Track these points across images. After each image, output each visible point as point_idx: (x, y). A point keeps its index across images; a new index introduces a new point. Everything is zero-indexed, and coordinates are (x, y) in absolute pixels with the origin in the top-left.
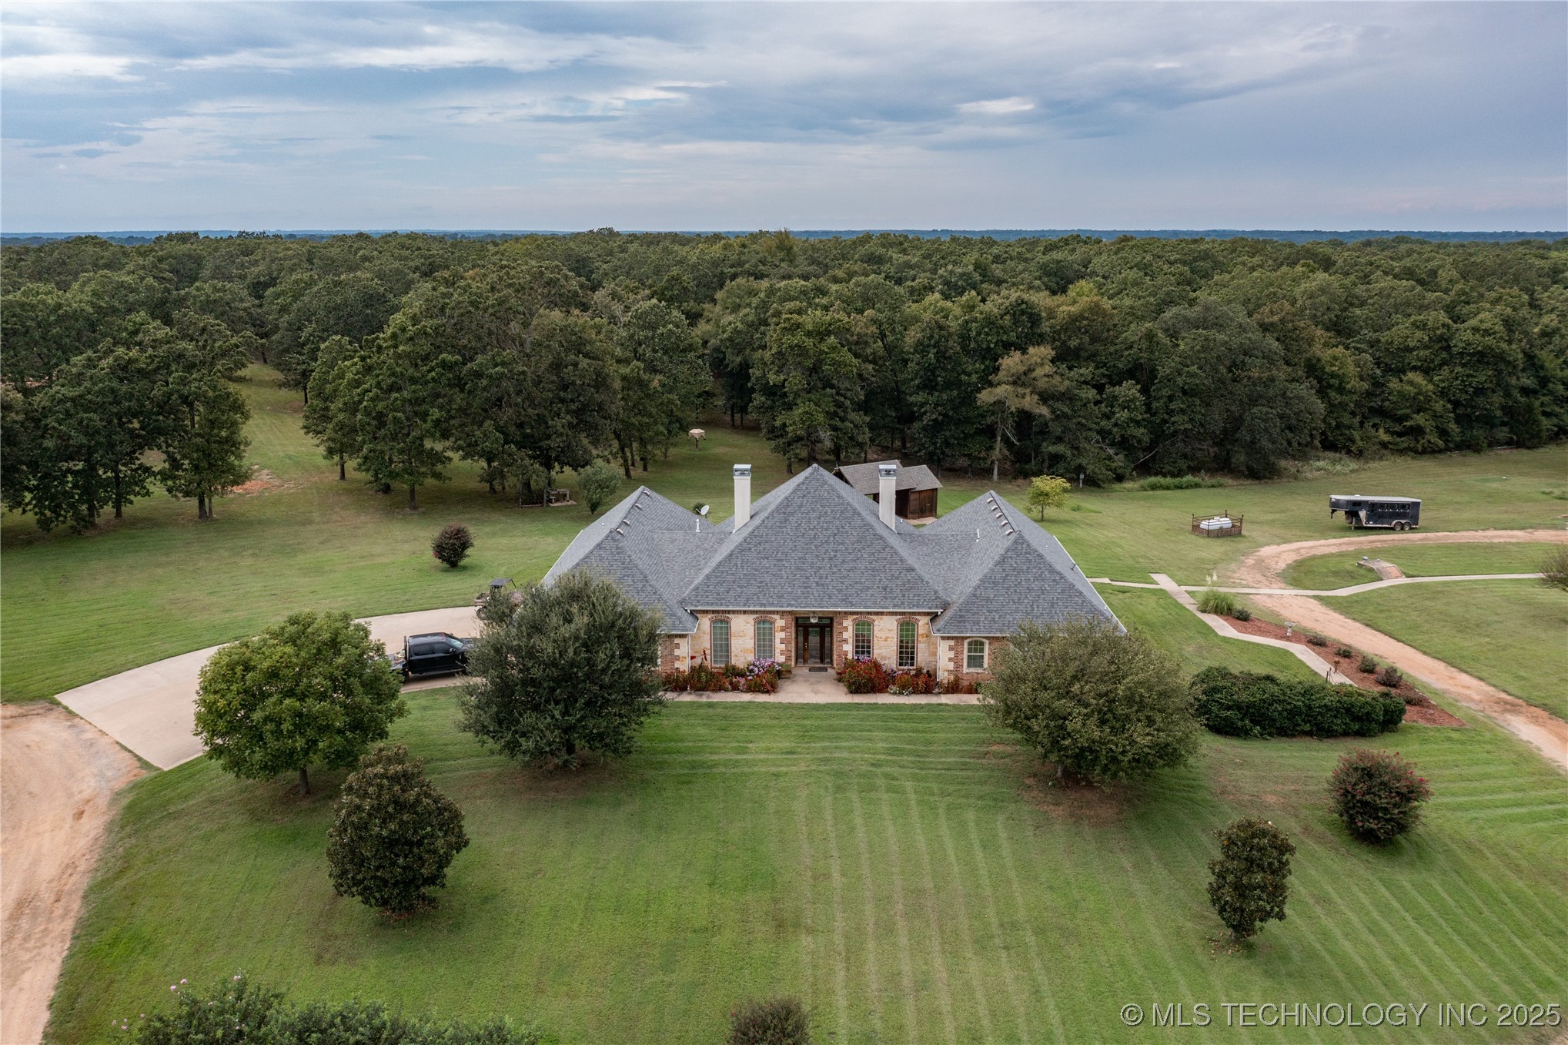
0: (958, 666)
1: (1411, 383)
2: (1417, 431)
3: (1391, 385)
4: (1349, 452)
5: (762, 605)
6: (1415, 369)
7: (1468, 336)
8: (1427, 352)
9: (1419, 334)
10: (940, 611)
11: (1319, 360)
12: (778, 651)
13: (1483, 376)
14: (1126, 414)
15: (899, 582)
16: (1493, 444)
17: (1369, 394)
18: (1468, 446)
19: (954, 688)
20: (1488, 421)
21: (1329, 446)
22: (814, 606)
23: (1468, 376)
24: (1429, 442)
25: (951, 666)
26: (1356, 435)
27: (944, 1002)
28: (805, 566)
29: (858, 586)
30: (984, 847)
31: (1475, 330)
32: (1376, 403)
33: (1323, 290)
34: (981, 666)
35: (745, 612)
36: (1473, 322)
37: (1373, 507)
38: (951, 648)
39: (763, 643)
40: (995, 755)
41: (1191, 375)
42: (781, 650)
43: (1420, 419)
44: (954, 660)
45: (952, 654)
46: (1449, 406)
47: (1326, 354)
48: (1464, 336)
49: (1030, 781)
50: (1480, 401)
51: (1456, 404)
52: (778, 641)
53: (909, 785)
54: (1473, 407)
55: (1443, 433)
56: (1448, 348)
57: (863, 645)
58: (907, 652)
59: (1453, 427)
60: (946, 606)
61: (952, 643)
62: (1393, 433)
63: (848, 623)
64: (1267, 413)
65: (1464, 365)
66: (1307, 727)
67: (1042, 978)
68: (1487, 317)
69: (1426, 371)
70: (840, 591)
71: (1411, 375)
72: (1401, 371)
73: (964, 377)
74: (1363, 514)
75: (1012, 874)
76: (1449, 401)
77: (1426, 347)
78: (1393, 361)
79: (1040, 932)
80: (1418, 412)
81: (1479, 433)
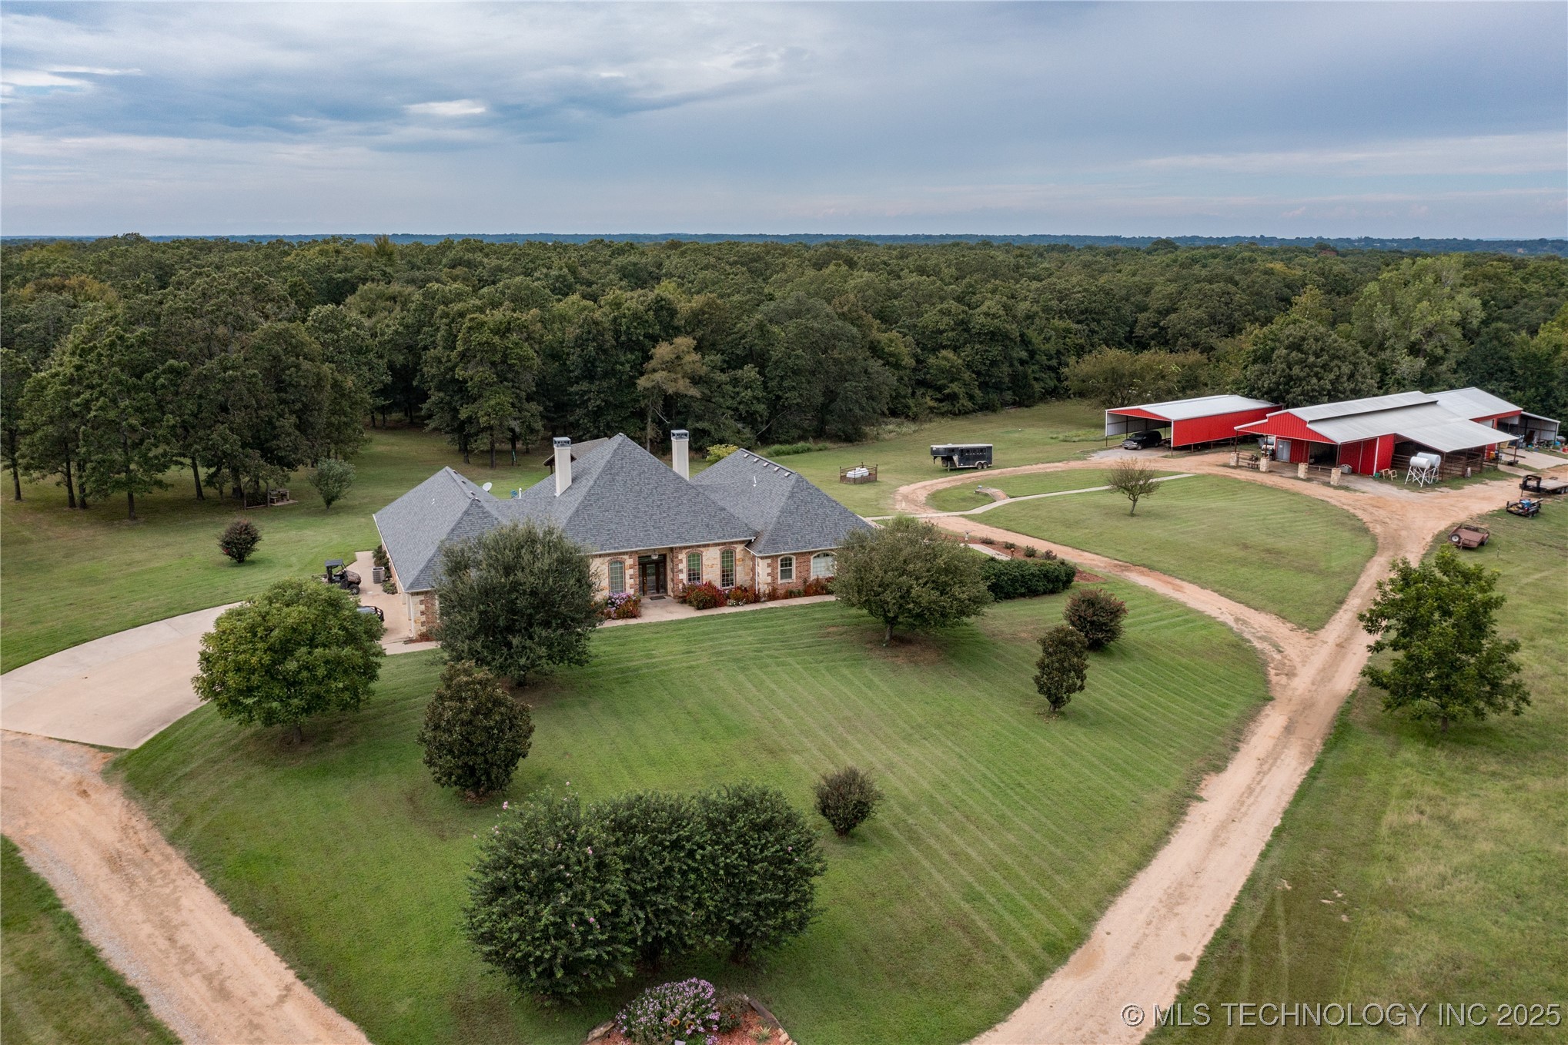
0: (774, 579)
1: (946, 359)
2: (953, 397)
3: (931, 361)
4: (907, 417)
5: (615, 548)
6: (945, 347)
7: (982, 319)
8: (954, 333)
9: (946, 319)
10: (753, 538)
11: (879, 342)
12: (628, 586)
13: (995, 351)
14: (749, 392)
15: (717, 519)
16: (1005, 404)
17: (914, 370)
18: (987, 408)
19: (773, 596)
20: (998, 387)
21: (894, 413)
22: (654, 544)
23: (986, 351)
24: (963, 405)
25: (769, 579)
26: (911, 402)
27: (911, 772)
28: (640, 514)
29: (686, 526)
30: (870, 688)
31: (987, 314)
32: (920, 376)
33: (869, 285)
34: (790, 577)
35: (600, 556)
36: (984, 308)
37: (962, 452)
38: (769, 565)
39: (617, 581)
40: (835, 634)
41: (798, 357)
42: (630, 585)
43: (955, 387)
44: (772, 575)
45: (769, 570)
46: (974, 376)
47: (884, 337)
48: (978, 320)
49: (869, 646)
50: (995, 371)
51: (978, 373)
52: (627, 577)
53: (790, 660)
54: (990, 376)
55: (971, 397)
56: (967, 330)
57: (694, 575)
58: (727, 576)
59: (978, 393)
60: (757, 534)
61: (769, 561)
62: (937, 400)
63: (683, 556)
64: (856, 387)
65: (981, 343)
66: (1023, 590)
67: (957, 750)
68: (991, 304)
69: (955, 349)
70: (673, 531)
71: (944, 353)
72: (935, 350)
73: (619, 367)
74: (956, 458)
75: (897, 699)
76: (973, 372)
77: (953, 330)
78: (929, 342)
79: (939, 727)
80: (952, 381)
81: (994, 396)
